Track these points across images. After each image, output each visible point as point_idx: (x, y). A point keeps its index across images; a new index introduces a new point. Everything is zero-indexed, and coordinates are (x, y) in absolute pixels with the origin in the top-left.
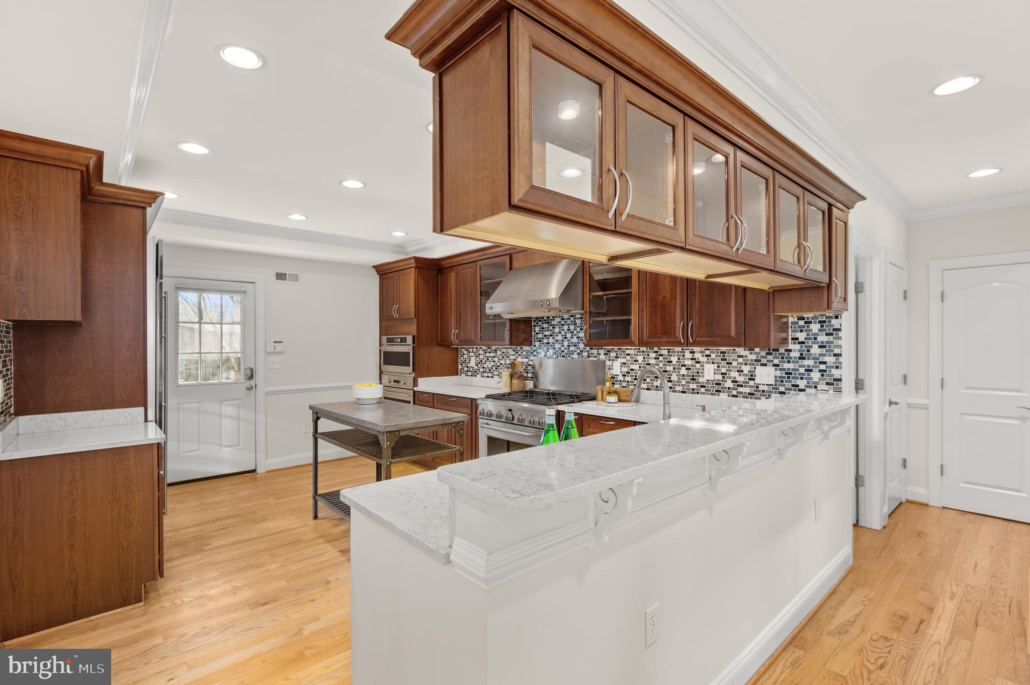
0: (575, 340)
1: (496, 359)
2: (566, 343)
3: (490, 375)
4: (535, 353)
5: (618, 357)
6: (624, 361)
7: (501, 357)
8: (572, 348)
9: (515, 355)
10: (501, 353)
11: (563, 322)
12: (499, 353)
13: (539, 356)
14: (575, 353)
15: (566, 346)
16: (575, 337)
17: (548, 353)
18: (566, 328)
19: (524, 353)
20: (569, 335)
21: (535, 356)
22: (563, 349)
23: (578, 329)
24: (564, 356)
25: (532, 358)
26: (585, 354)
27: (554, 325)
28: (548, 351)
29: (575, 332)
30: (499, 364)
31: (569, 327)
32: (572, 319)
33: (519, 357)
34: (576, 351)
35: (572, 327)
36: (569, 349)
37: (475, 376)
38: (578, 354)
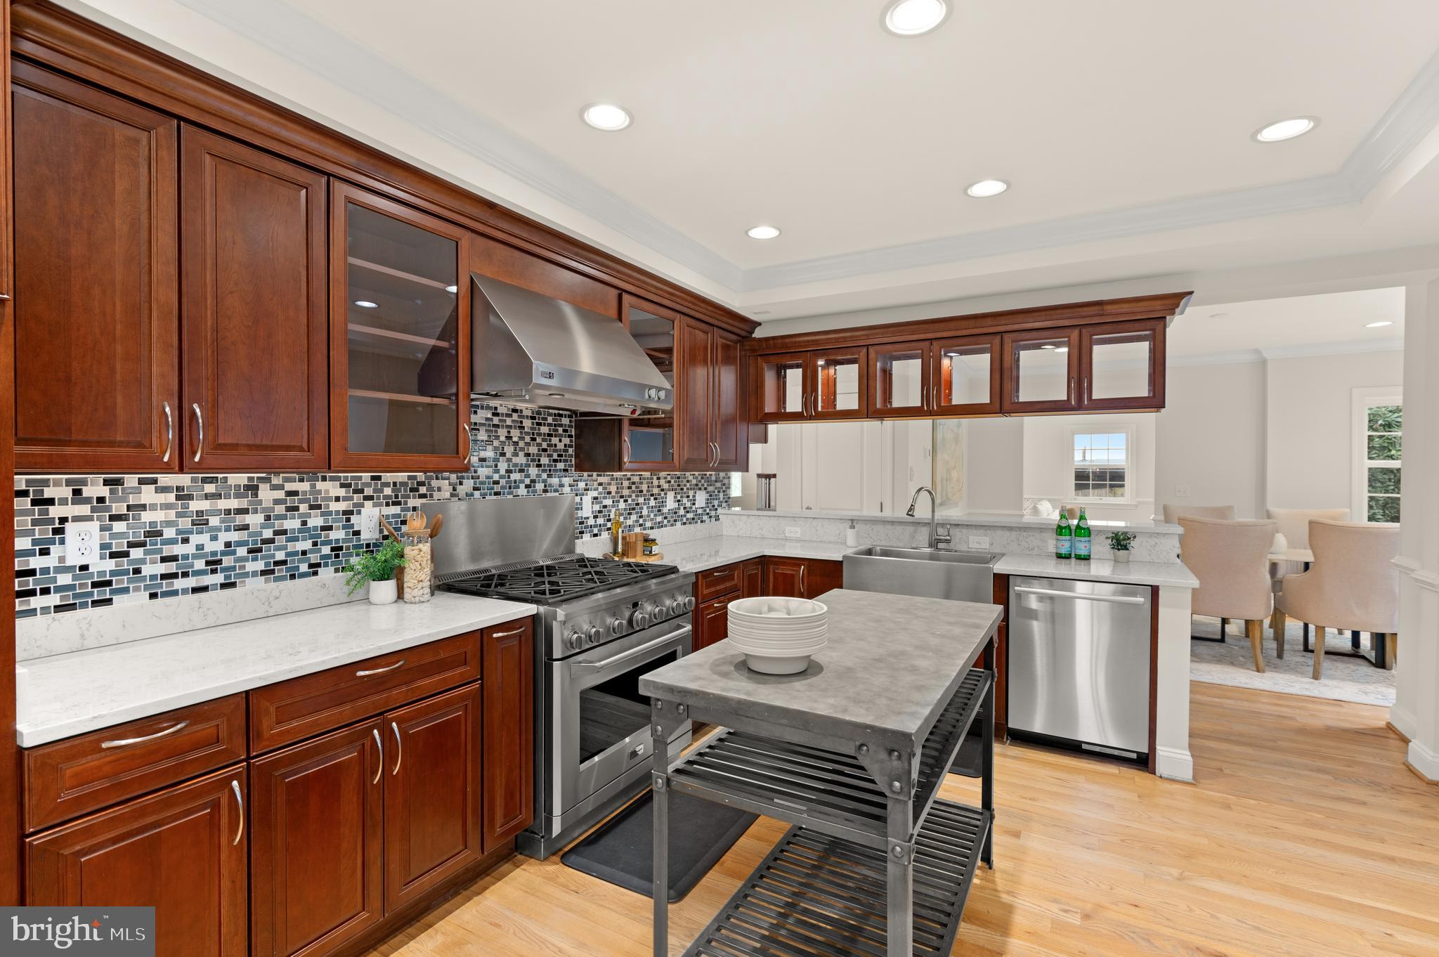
0: (521, 459)
1: (255, 520)
2: (503, 466)
3: (219, 578)
4: (423, 490)
5: (588, 490)
6: (595, 494)
7: (280, 509)
8: (515, 476)
9: (346, 499)
10: (280, 494)
11: (496, 420)
12: (266, 495)
13: (436, 495)
14: (522, 486)
15: (503, 472)
16: (521, 454)
17: (459, 487)
18: (502, 433)
19: (388, 491)
20: (509, 450)
21: (423, 496)
22: (496, 477)
23: (528, 439)
24: (497, 494)
25: (412, 502)
26: (540, 486)
27: (475, 424)
28: (461, 483)
29: (521, 444)
30: (268, 534)
31: (509, 432)
32: (515, 416)
33: (368, 504)
34: (522, 481)
35: (515, 434)
36: (509, 477)
37: (108, 602)
38: (527, 486)
